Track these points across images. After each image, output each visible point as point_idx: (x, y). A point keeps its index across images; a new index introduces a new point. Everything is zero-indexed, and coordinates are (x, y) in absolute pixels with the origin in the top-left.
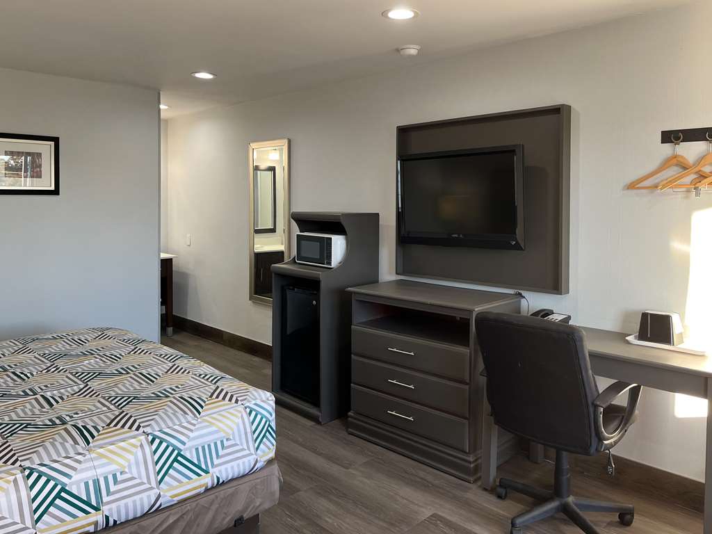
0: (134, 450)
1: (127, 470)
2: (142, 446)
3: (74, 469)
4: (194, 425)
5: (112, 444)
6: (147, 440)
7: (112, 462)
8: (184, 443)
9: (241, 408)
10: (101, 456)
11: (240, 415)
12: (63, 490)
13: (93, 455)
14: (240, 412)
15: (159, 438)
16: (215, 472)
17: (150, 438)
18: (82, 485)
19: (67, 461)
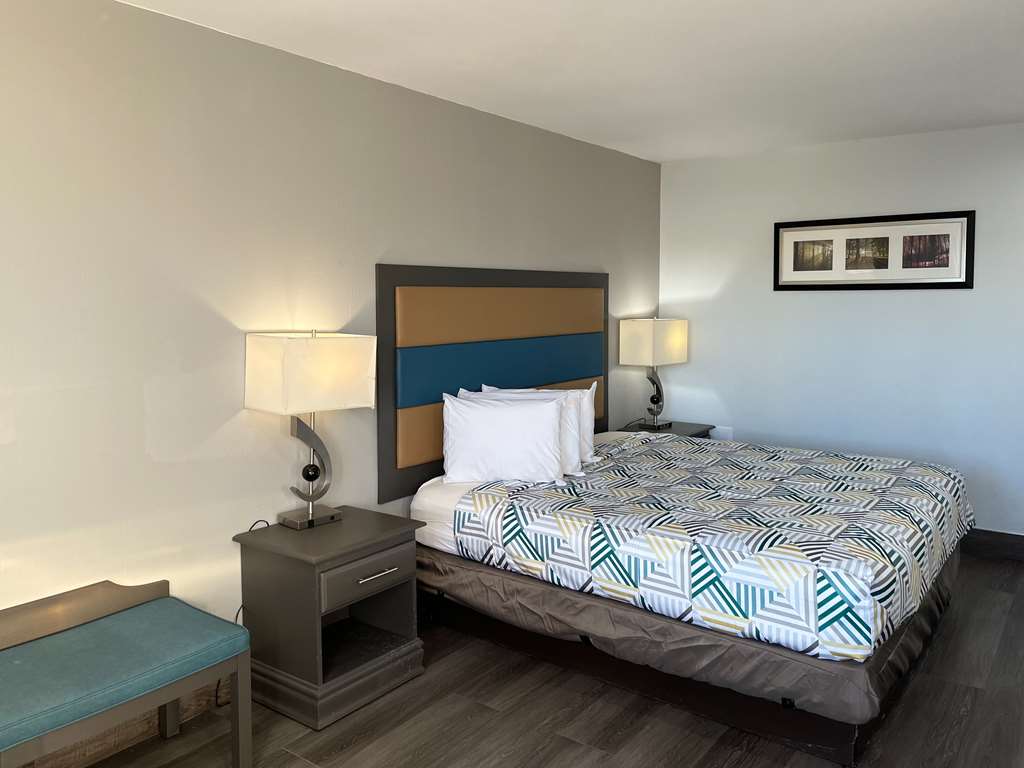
0: (675, 550)
1: (664, 565)
2: (683, 551)
3: (625, 540)
4: (743, 558)
5: (672, 538)
6: (691, 547)
7: (653, 550)
8: (725, 571)
9: (812, 568)
10: (648, 541)
11: (804, 574)
12: (612, 552)
13: (643, 537)
14: (807, 572)
15: (702, 551)
16: (757, 623)
17: (695, 548)
18: (626, 557)
19: (624, 532)
